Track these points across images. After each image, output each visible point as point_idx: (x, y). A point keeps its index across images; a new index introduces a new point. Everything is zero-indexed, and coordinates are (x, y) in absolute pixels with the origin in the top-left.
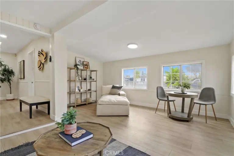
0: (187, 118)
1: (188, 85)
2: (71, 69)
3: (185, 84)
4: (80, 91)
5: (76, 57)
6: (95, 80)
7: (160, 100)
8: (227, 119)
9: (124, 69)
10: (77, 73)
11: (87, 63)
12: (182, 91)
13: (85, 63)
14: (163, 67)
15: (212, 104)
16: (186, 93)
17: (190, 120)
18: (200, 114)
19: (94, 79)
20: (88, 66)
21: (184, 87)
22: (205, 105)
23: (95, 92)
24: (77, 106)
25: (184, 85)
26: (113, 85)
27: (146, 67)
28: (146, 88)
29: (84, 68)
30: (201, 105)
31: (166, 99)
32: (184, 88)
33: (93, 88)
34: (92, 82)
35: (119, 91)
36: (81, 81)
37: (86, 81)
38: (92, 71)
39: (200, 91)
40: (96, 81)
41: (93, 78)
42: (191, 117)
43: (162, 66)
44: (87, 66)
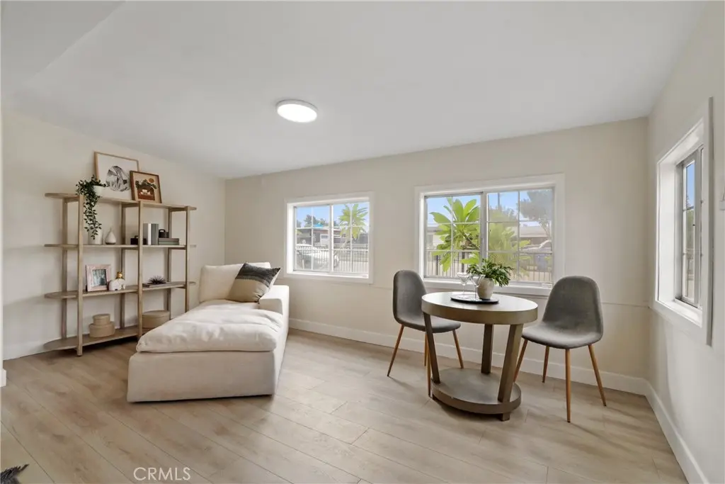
0: (496, 402)
1: (503, 271)
2: (67, 200)
3: (490, 265)
4: (108, 289)
5: (95, 155)
6: (182, 243)
7: (404, 324)
8: (641, 394)
9: (295, 204)
10: (91, 215)
11: (152, 181)
12: (481, 291)
13: (139, 179)
14: (426, 197)
15: (589, 345)
16: (496, 303)
17: (509, 414)
18: (548, 375)
19: (177, 241)
20: (156, 191)
21: (487, 276)
22: (564, 350)
23: (184, 290)
24: (87, 349)
25: (487, 270)
26: (244, 265)
27: (367, 198)
28: (367, 277)
29: (133, 199)
30: (551, 348)
31: (422, 323)
32: (488, 282)
33: (177, 276)
34: (173, 251)
35: (263, 286)
36: (123, 249)
37: (138, 249)
38: (172, 209)
39: (548, 289)
40: (185, 248)
41: (174, 235)
42: (513, 398)
43: (422, 195)
44: (152, 191)
